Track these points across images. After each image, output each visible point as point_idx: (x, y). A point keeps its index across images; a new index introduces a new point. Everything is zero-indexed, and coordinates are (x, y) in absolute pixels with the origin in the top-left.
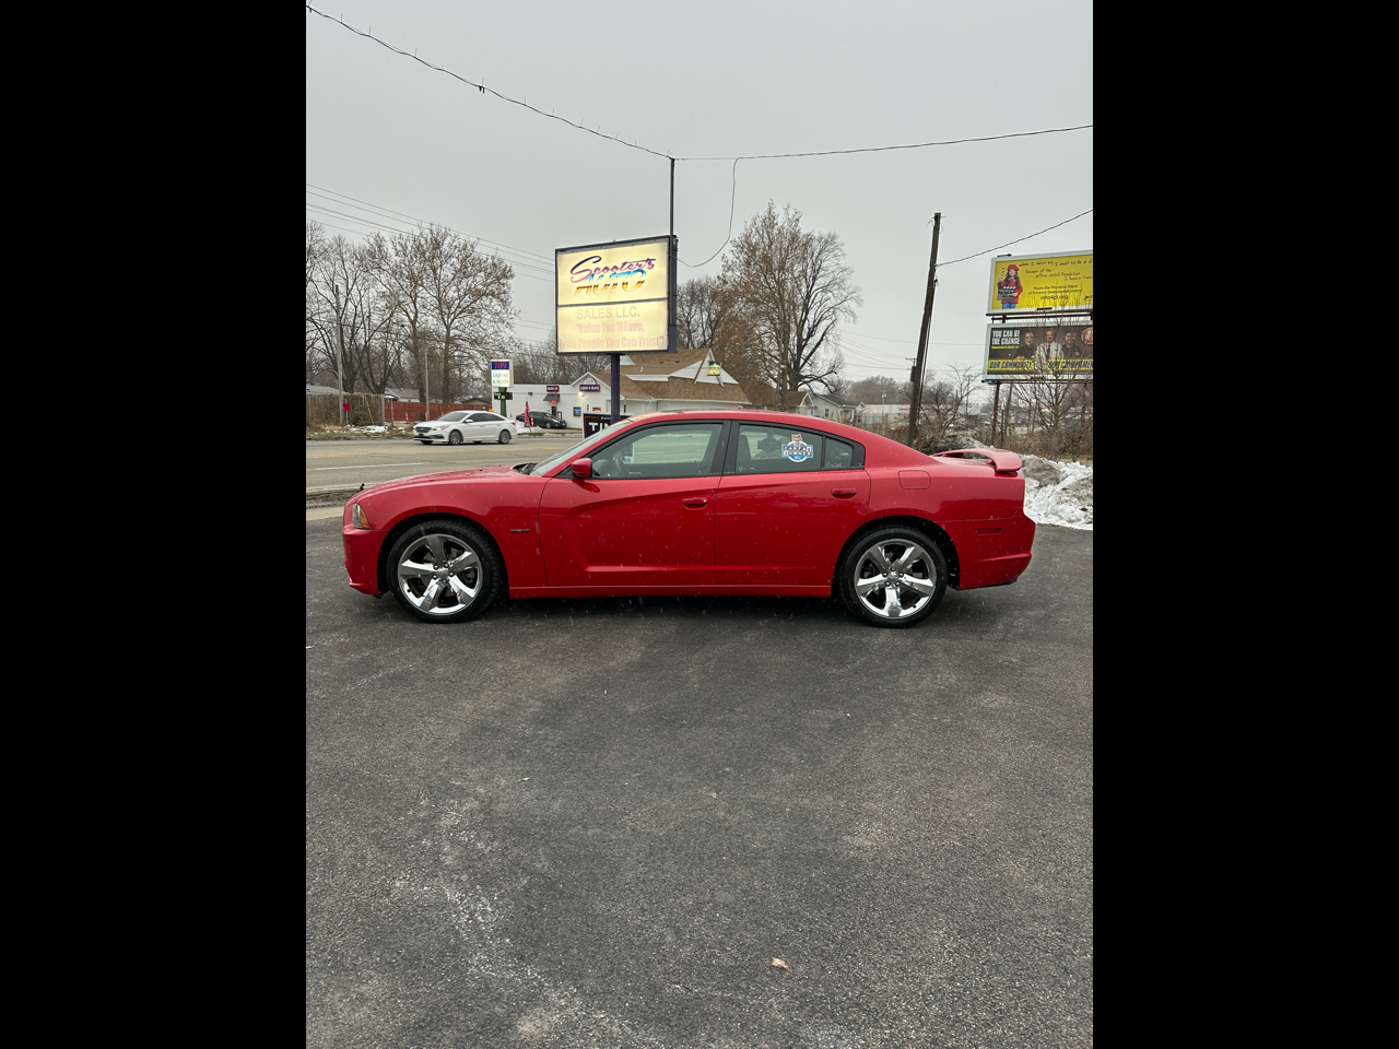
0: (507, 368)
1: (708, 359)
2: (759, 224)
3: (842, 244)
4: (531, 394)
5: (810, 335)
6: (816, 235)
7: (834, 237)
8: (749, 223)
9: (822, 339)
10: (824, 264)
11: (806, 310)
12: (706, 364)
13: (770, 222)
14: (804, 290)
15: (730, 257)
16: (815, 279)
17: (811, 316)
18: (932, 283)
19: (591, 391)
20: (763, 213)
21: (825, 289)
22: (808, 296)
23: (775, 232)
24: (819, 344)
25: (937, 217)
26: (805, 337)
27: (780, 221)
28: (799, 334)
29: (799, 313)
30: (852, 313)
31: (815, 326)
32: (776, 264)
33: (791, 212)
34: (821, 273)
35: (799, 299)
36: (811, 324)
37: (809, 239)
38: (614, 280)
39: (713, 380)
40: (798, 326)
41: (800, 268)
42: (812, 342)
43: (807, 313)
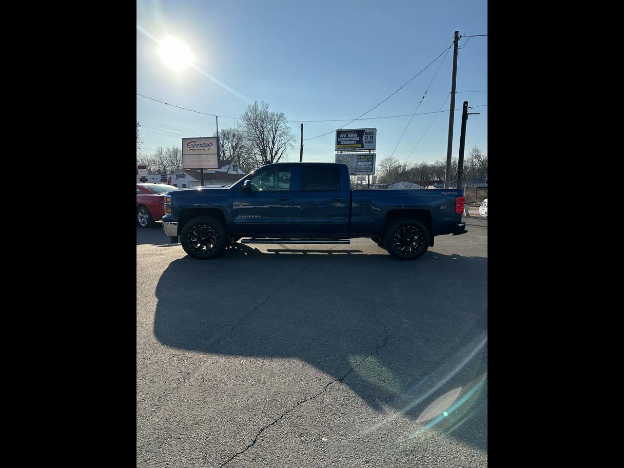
0: (145, 169)
1: (232, 164)
2: (251, 109)
3: (286, 118)
4: (154, 179)
5: (276, 154)
6: (276, 113)
7: (283, 115)
8: (247, 108)
9: (281, 156)
10: (280, 125)
11: (273, 144)
12: (232, 167)
13: (256, 108)
14: (272, 136)
15: (240, 122)
16: (276, 131)
17: (276, 146)
18: (302, 145)
19: (180, 177)
20: (253, 104)
21: (280, 136)
22: (274, 138)
23: (258, 112)
24: (280, 158)
25: (302, 125)
26: (273, 155)
27: (260, 108)
28: (271, 154)
29: (270, 146)
30: (292, 146)
31: (278, 151)
32: (259, 124)
33: (264, 104)
34: (279, 129)
35: (270, 140)
36: (276, 150)
37: (273, 115)
38: (201, 148)
39: (234, 173)
40: (270, 151)
41: (270, 127)
42: (277, 157)
43: (274, 145)
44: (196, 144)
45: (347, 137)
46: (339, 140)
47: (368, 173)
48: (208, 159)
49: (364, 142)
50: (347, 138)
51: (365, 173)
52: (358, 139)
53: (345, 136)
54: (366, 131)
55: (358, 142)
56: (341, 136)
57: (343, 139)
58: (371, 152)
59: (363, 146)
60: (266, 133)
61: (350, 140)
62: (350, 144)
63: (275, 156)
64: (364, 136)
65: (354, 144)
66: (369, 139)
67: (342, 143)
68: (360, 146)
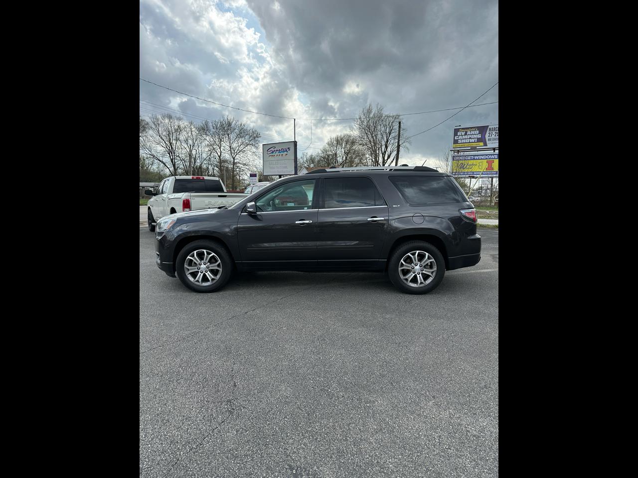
0: (256, 176)
2: (365, 112)
5: (389, 157)
6: (391, 115)
8: (361, 111)
10: (395, 127)
11: (386, 147)
13: (369, 111)
14: (385, 139)
16: (390, 134)
17: (389, 149)
20: (367, 107)
21: (394, 138)
22: (387, 141)
23: (371, 115)
24: (392, 162)
26: (386, 158)
27: (374, 111)
28: (384, 158)
29: (383, 149)
30: (407, 148)
31: (391, 154)
33: (379, 107)
34: (393, 131)
35: (383, 143)
36: (389, 153)
37: (388, 117)
38: (279, 154)
40: (383, 154)
41: (383, 129)
42: (389, 161)
43: (387, 149)
44: (276, 149)
45: (466, 134)
46: (456, 139)
47: (490, 176)
48: (285, 165)
49: (487, 140)
50: (466, 136)
51: (486, 176)
52: (479, 136)
53: (463, 134)
54: (489, 127)
55: (479, 140)
56: (459, 134)
57: (460, 137)
58: (496, 151)
59: (485, 144)
60: (379, 136)
61: (470, 138)
62: (470, 142)
63: (387, 160)
64: (488, 132)
65: (474, 142)
66: (493, 136)
67: (460, 141)
68: (482, 144)
